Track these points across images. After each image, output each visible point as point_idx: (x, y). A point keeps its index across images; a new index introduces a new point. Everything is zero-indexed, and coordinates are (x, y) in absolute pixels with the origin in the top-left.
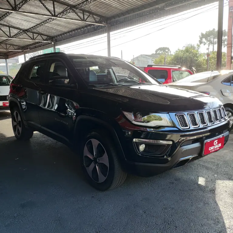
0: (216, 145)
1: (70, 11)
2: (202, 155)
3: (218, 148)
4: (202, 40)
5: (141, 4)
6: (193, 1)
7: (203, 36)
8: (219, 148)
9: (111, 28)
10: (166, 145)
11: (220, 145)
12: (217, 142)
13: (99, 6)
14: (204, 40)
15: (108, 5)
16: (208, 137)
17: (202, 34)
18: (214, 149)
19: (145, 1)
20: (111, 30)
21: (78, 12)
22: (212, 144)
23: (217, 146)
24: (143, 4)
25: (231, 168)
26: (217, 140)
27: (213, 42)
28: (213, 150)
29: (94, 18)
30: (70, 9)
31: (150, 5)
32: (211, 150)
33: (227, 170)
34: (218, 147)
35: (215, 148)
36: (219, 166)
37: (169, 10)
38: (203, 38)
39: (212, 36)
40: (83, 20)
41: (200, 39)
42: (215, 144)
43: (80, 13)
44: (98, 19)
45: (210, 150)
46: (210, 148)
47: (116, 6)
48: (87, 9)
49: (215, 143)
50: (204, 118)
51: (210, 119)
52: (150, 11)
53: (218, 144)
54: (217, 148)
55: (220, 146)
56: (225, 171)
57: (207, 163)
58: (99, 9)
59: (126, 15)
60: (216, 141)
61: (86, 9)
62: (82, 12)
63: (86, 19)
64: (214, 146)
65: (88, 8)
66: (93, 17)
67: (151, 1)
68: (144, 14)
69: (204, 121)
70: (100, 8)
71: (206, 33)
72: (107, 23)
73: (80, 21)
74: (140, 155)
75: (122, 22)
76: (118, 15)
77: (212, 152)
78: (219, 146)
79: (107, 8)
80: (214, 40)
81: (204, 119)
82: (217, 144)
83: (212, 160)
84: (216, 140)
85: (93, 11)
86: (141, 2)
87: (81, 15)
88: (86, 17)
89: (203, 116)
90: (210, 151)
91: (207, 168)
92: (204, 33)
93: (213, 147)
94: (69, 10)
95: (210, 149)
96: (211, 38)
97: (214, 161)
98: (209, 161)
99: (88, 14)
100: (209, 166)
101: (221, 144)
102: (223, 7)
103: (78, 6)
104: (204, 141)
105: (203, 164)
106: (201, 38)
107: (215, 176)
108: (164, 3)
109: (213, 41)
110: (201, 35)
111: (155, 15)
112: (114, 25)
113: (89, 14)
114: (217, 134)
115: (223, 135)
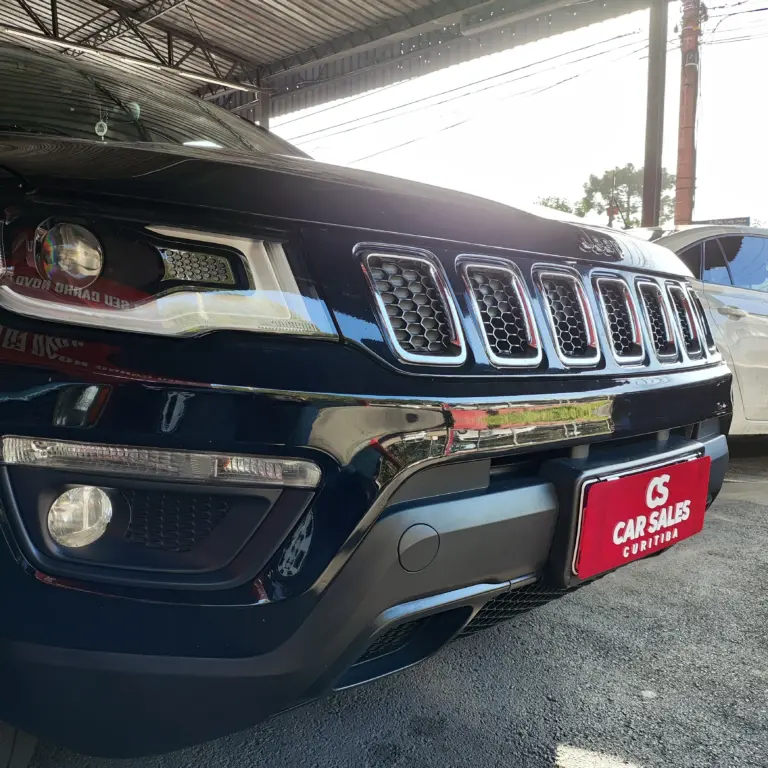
0: (658, 509)
1: (119, 28)
2: (567, 577)
3: (671, 529)
4: (593, 197)
5: (380, 14)
6: (560, 5)
7: (596, 185)
8: (676, 534)
9: (273, 105)
10: (273, 496)
11: (683, 509)
12: (665, 491)
13: (226, 14)
14: (598, 198)
15: (258, 13)
16: (605, 449)
17: (594, 180)
18: (648, 536)
19: (396, 5)
20: (273, 111)
21: (152, 37)
22: (630, 499)
23: (665, 520)
24: (387, 17)
25: (724, 647)
26: (666, 478)
27: (626, 206)
28: (638, 540)
29: (210, 62)
30: (120, 20)
31: (410, 19)
32: (630, 542)
33: (706, 656)
34: (671, 523)
35: (651, 530)
36: (666, 635)
37: (478, 38)
38: (596, 191)
39: (623, 188)
40: (168, 62)
41: (585, 195)
42: (651, 503)
43: (159, 40)
44: (225, 66)
45: (617, 541)
46: (621, 525)
47: (288, 19)
48: (183, 26)
49: (656, 494)
50: (579, 316)
51: (622, 332)
52: (411, 41)
53: (672, 501)
54: (663, 530)
55: (685, 517)
56: (699, 663)
57: (601, 618)
58: (230, 29)
59: (325, 54)
60: (659, 482)
61: (178, 24)
62: (165, 37)
63: (181, 62)
64: (647, 512)
65: (185, 21)
66: (208, 59)
67: (414, 6)
68: (388, 54)
69: (584, 336)
70: (229, 23)
71: (605, 177)
72: (258, 84)
73: (154, 67)
74: (49, 580)
75: (313, 82)
76: (299, 57)
77: (632, 558)
78: (678, 520)
79: (257, 23)
80: (629, 198)
81: (582, 327)
82: (666, 506)
83: (628, 601)
84: (658, 472)
85: (206, 36)
86: (379, 10)
87: (162, 47)
88: (177, 55)
89: (576, 306)
90: (623, 545)
91: (604, 648)
92: (600, 176)
93: (642, 519)
94: (117, 25)
95: (621, 533)
96: (622, 191)
97: (636, 604)
98: (611, 604)
99: (186, 44)
100: (616, 632)
101: (688, 502)
102: (664, 52)
103: (147, 9)
104: (580, 473)
105: (584, 623)
106: (590, 192)
107: (649, 694)
108: (460, 14)
109: (628, 202)
110: (589, 183)
111: (427, 56)
112: (286, 92)
113: (191, 46)
114: (663, 436)
115: (702, 450)
